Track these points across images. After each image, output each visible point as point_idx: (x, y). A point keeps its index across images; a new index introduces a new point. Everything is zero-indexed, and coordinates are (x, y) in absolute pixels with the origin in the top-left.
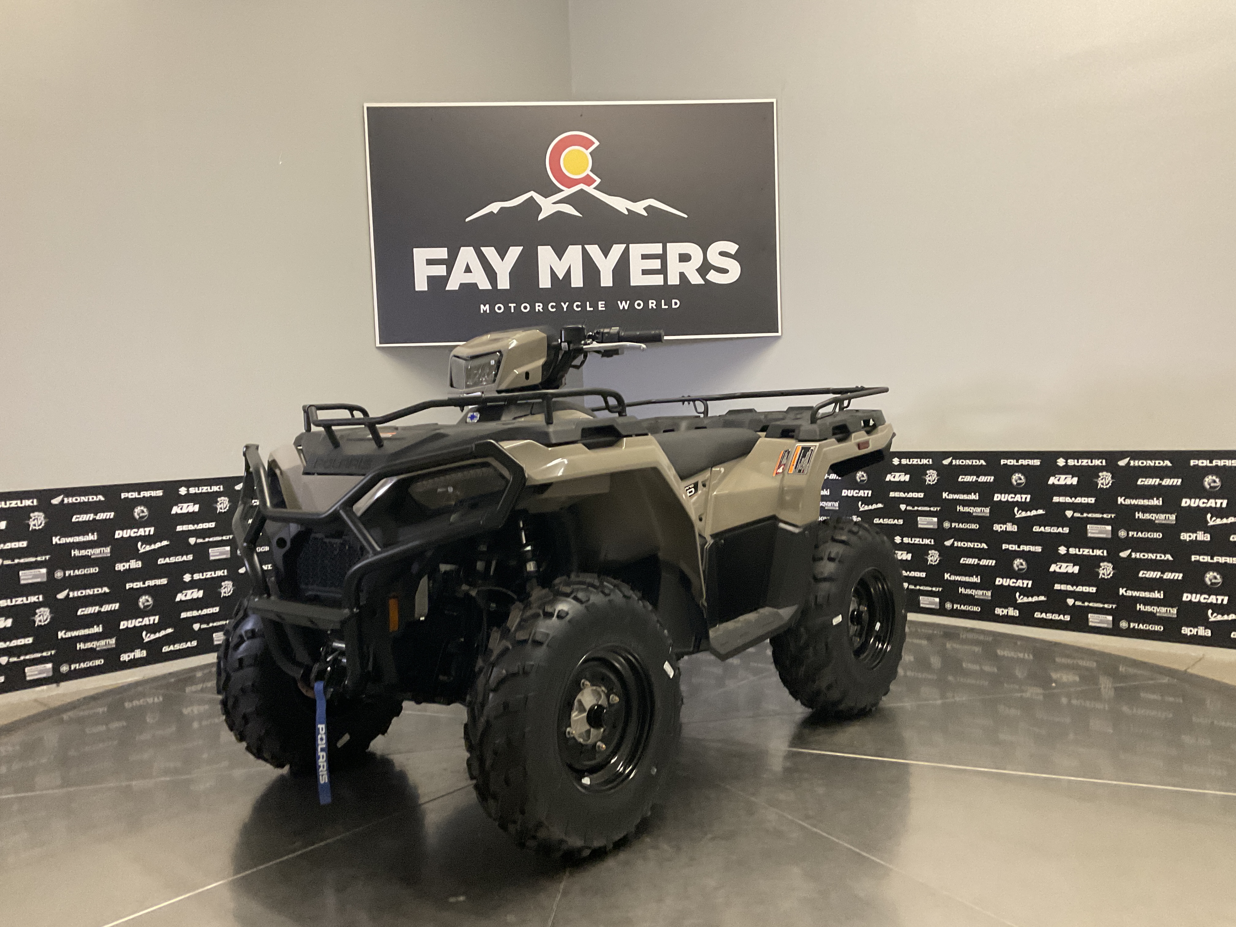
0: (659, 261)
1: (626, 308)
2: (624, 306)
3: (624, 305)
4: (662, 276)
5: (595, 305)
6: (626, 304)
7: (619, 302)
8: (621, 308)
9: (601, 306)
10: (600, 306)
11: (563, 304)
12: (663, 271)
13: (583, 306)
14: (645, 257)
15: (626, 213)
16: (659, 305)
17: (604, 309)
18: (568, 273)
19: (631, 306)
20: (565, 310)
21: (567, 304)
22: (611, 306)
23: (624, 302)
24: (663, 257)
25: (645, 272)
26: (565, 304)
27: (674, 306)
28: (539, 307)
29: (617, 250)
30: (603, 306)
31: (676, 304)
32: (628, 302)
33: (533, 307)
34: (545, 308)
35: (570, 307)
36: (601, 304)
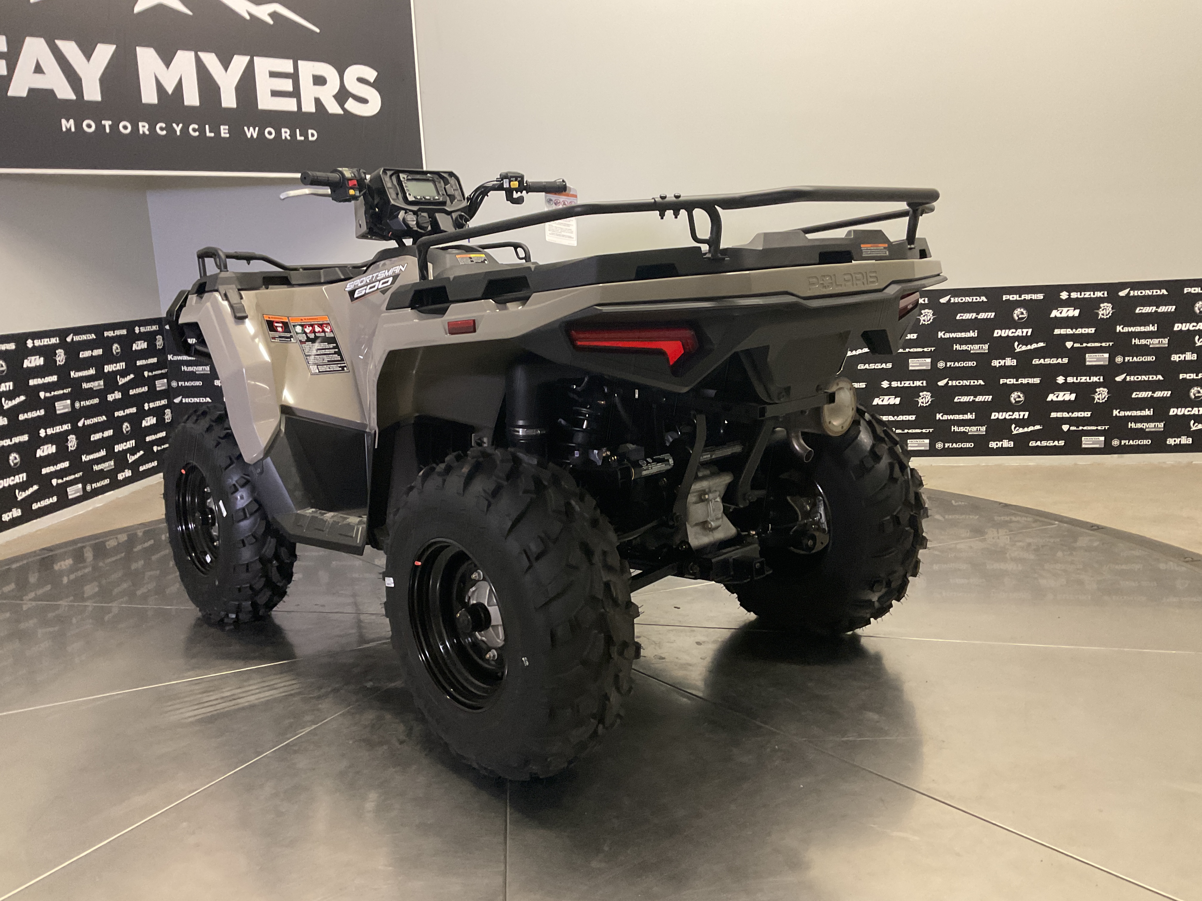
0: (290, 81)
1: (255, 136)
2: (252, 136)
3: (251, 132)
4: (295, 100)
5: (216, 130)
6: (254, 130)
7: (246, 128)
8: (249, 136)
9: (224, 132)
10: (222, 131)
11: (174, 125)
12: (296, 93)
13: (202, 130)
14: (273, 75)
15: (248, 17)
16: (293, 135)
17: (228, 135)
18: (179, 86)
19: (261, 133)
20: (178, 133)
21: (181, 125)
22: (237, 132)
23: (251, 129)
24: (295, 77)
25: (275, 94)
26: (178, 126)
27: (311, 138)
28: (144, 128)
29: (239, 62)
30: (227, 131)
31: (313, 135)
32: (257, 129)
33: (135, 128)
34: (152, 128)
35: (185, 130)
36: (224, 129)
